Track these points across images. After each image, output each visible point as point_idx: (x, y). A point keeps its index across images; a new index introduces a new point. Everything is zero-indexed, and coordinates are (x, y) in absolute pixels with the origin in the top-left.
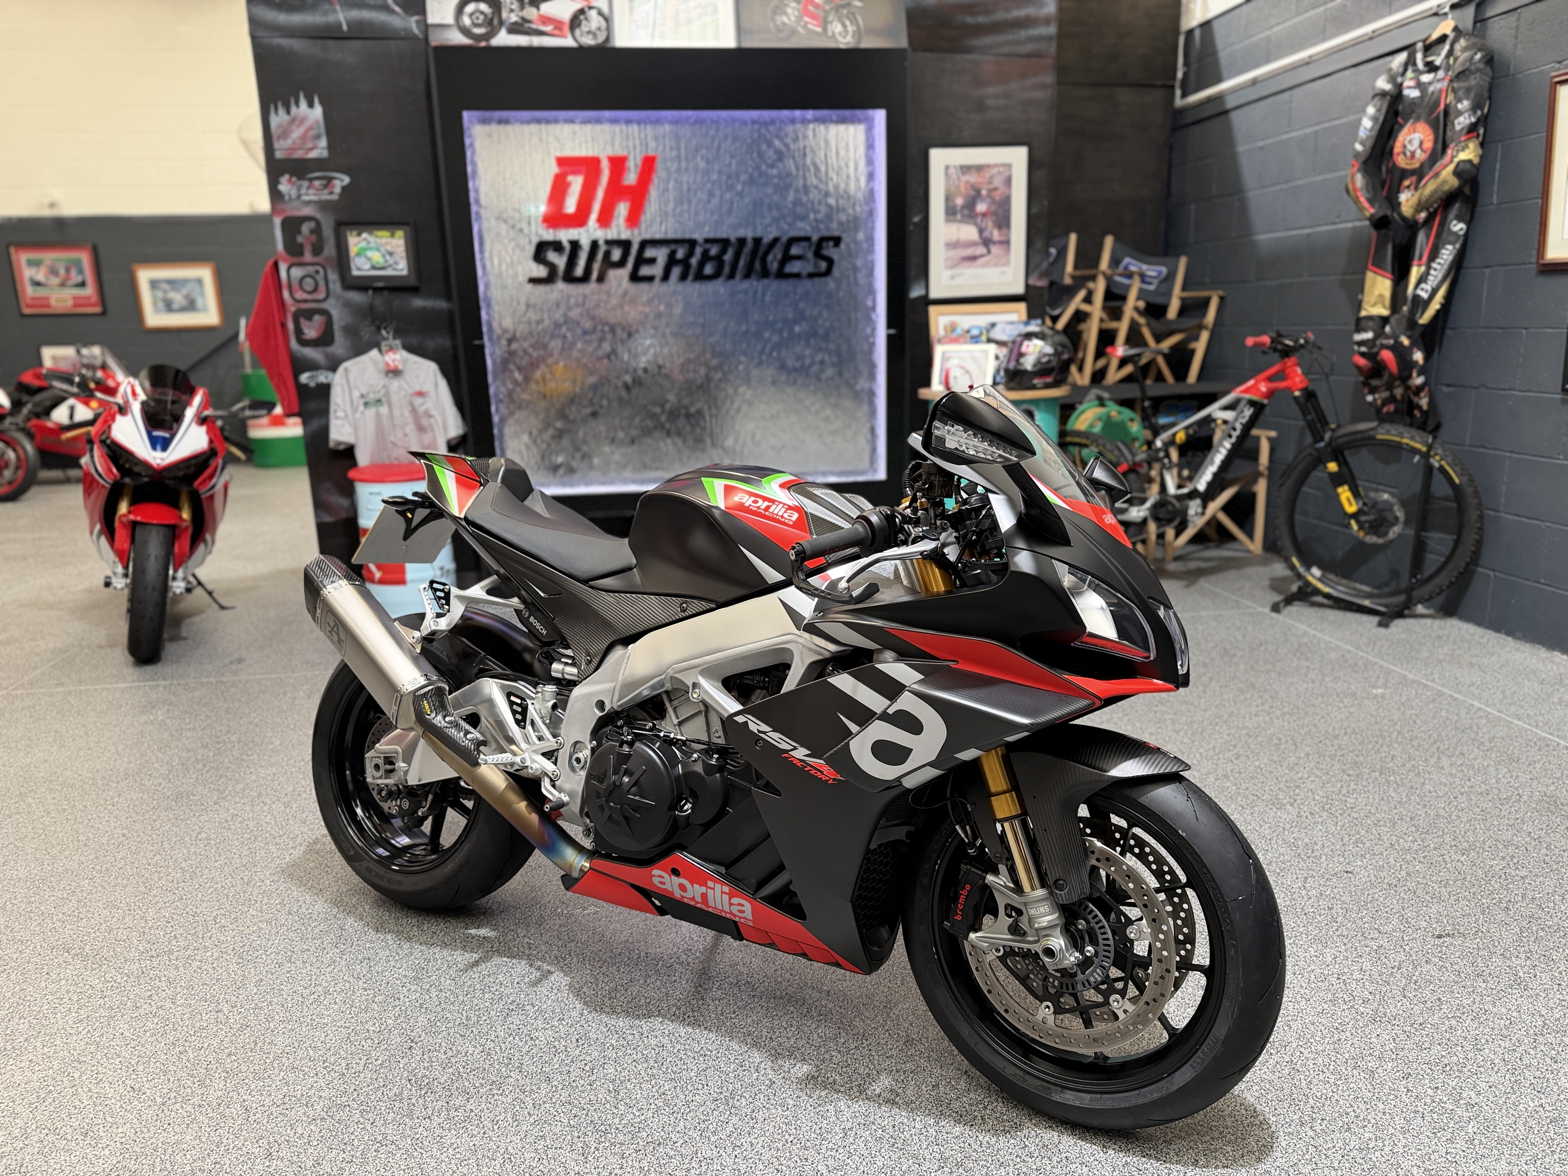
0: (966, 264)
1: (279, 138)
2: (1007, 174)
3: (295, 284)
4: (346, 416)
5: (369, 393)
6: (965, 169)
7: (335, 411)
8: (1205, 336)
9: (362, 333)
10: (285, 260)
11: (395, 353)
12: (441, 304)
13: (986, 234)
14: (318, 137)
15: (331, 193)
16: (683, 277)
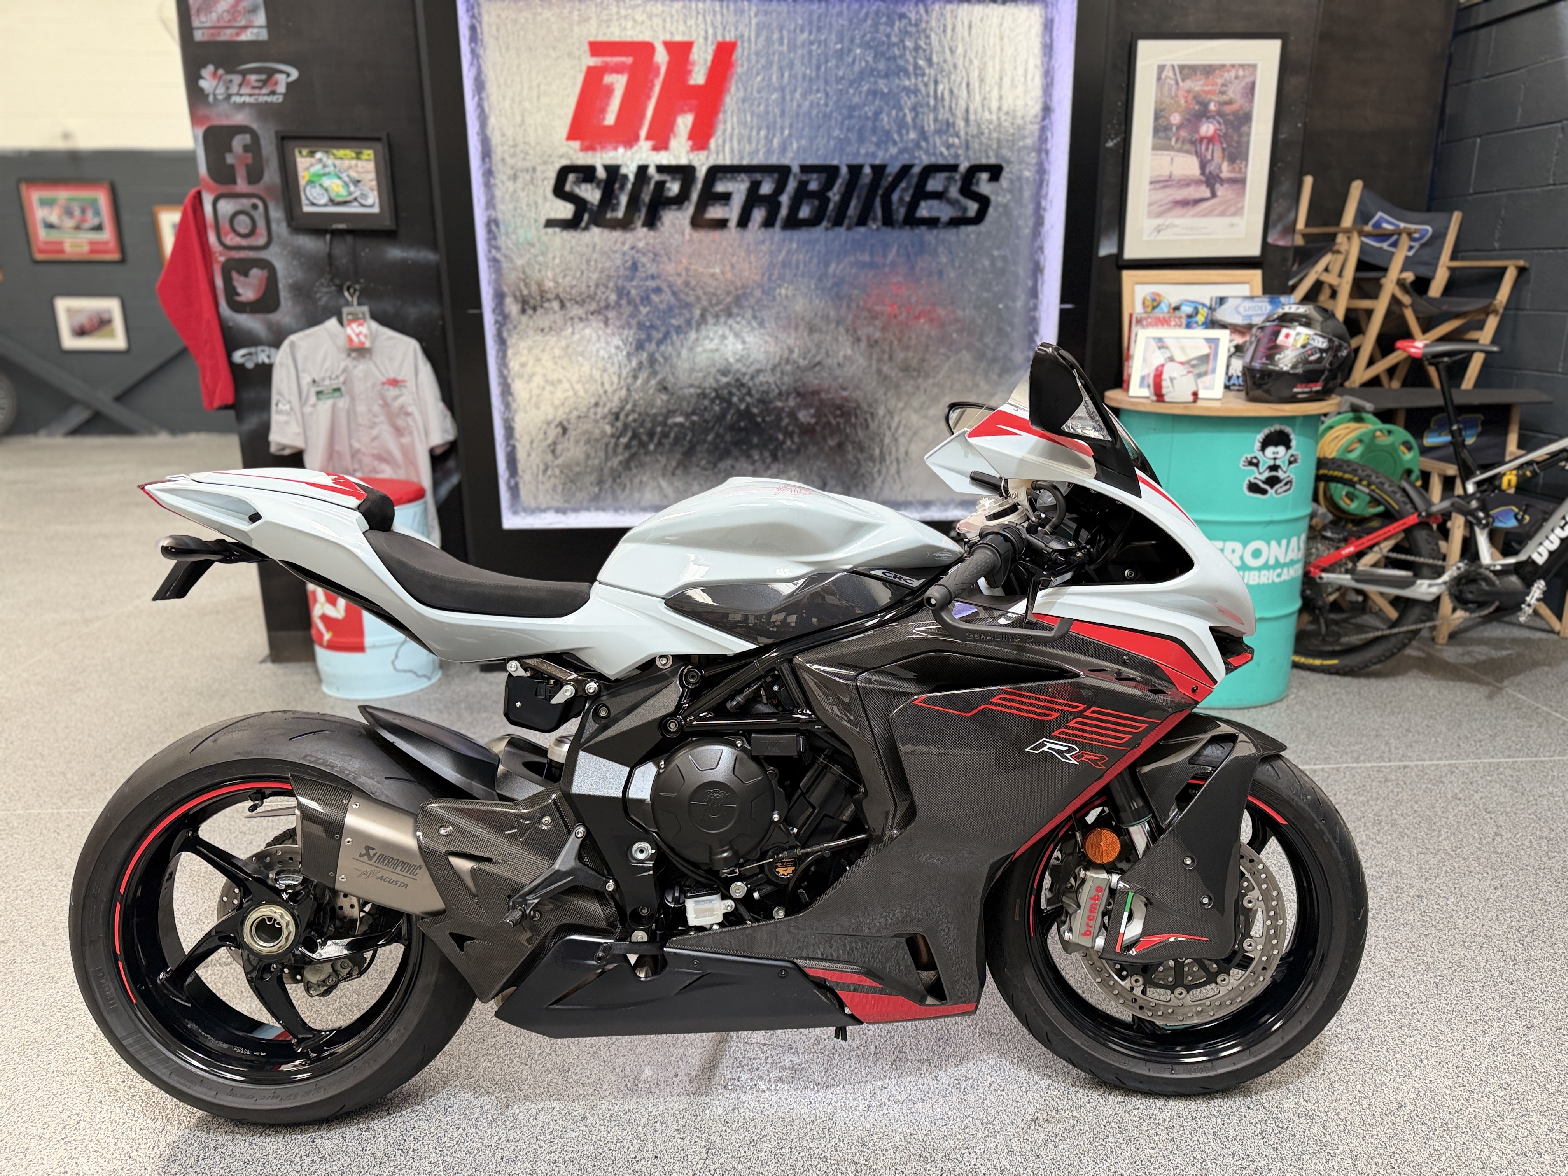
0: (1180, 211)
1: (198, 11)
2: (1249, 80)
3: (225, 224)
4: (292, 409)
5: (323, 379)
6: (1188, 71)
7: (277, 405)
8: (1492, 323)
9: (318, 295)
10: (210, 190)
11: (361, 325)
12: (427, 256)
13: (1211, 168)
14: (254, 10)
15: (273, 93)
16: (768, 223)
